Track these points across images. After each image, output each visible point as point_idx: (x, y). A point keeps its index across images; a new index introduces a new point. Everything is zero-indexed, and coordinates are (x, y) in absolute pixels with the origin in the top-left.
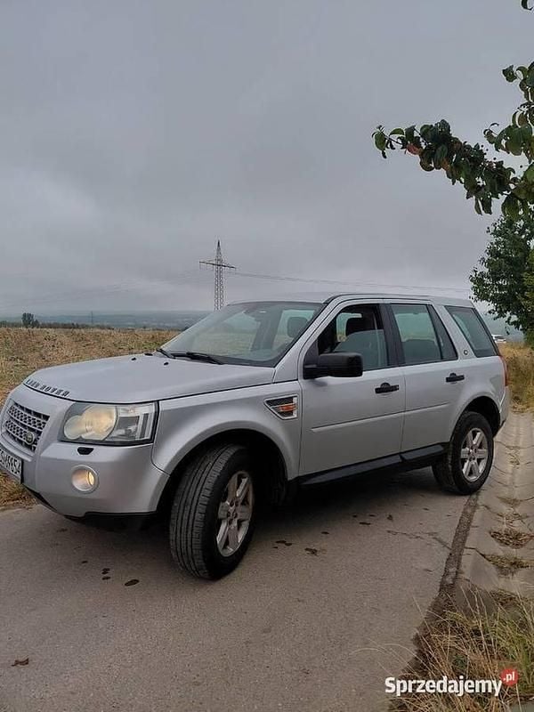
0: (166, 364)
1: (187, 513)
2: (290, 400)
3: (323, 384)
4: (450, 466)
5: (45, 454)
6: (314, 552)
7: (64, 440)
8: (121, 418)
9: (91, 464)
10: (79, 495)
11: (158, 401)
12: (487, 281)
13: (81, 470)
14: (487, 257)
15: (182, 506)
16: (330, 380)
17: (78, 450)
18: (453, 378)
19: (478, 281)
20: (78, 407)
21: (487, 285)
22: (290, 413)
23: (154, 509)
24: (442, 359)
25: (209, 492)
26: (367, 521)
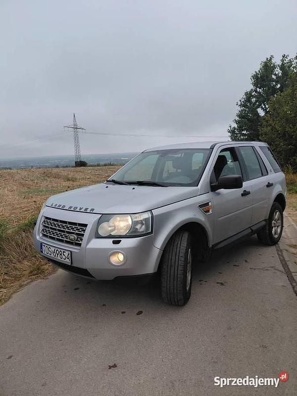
0: (134, 189)
1: (172, 271)
2: (207, 204)
3: (219, 194)
4: (267, 231)
5: (89, 246)
6: (222, 284)
7: (99, 237)
8: (134, 221)
9: (122, 249)
10: (116, 268)
11: (151, 210)
12: (237, 132)
13: (115, 253)
14: (237, 118)
15: (169, 267)
16: (222, 191)
17: (113, 242)
18: (269, 185)
19: (232, 132)
20: (105, 217)
21: (237, 134)
22: (208, 211)
23: (156, 270)
24: (263, 175)
25: (183, 258)
26: (236, 264)
